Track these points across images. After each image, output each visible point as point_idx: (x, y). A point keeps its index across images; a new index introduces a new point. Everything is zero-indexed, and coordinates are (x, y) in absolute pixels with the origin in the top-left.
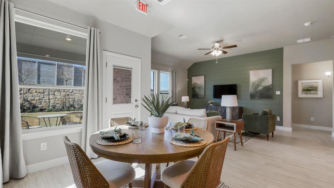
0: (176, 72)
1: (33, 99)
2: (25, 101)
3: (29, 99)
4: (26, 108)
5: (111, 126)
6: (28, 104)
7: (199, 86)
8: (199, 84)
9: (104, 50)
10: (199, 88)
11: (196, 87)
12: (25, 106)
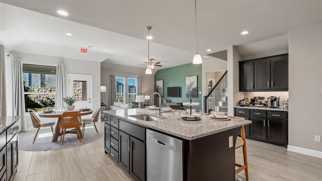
0: (141, 78)
1: (53, 98)
2: (48, 99)
3: (50, 98)
4: (48, 104)
5: (61, 110)
6: (50, 102)
7: (160, 88)
8: (160, 87)
9: (68, 73)
10: (160, 89)
11: (158, 89)
12: (47, 103)
